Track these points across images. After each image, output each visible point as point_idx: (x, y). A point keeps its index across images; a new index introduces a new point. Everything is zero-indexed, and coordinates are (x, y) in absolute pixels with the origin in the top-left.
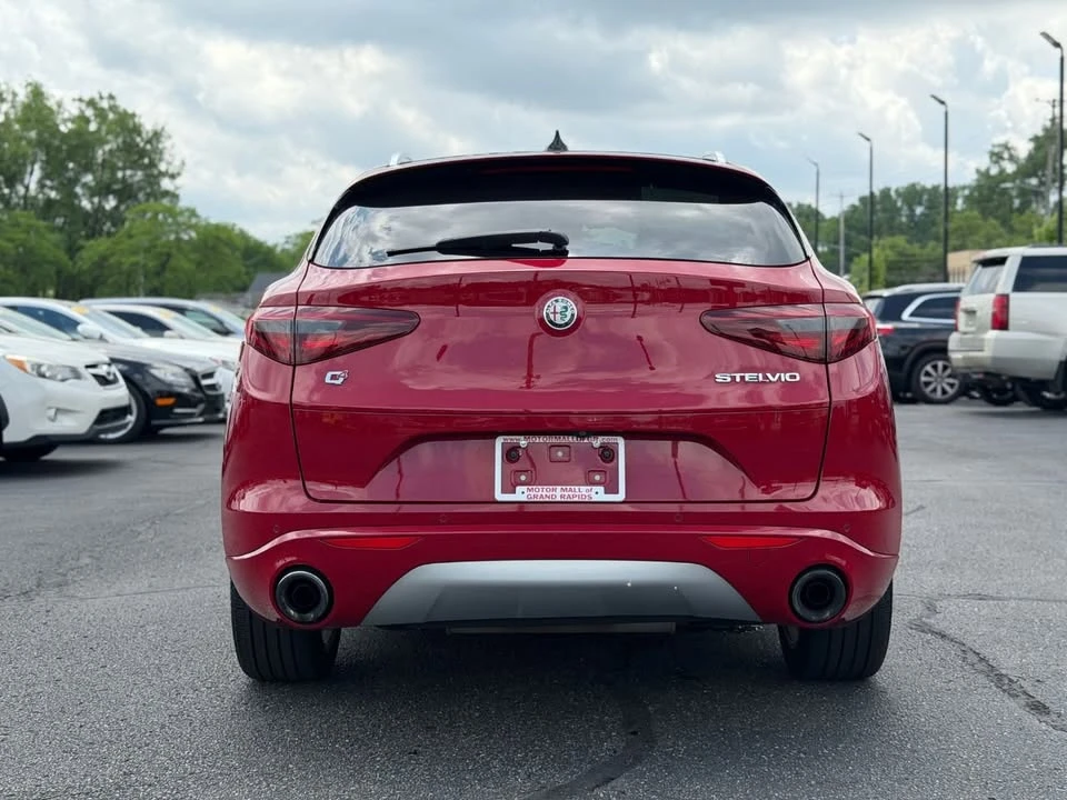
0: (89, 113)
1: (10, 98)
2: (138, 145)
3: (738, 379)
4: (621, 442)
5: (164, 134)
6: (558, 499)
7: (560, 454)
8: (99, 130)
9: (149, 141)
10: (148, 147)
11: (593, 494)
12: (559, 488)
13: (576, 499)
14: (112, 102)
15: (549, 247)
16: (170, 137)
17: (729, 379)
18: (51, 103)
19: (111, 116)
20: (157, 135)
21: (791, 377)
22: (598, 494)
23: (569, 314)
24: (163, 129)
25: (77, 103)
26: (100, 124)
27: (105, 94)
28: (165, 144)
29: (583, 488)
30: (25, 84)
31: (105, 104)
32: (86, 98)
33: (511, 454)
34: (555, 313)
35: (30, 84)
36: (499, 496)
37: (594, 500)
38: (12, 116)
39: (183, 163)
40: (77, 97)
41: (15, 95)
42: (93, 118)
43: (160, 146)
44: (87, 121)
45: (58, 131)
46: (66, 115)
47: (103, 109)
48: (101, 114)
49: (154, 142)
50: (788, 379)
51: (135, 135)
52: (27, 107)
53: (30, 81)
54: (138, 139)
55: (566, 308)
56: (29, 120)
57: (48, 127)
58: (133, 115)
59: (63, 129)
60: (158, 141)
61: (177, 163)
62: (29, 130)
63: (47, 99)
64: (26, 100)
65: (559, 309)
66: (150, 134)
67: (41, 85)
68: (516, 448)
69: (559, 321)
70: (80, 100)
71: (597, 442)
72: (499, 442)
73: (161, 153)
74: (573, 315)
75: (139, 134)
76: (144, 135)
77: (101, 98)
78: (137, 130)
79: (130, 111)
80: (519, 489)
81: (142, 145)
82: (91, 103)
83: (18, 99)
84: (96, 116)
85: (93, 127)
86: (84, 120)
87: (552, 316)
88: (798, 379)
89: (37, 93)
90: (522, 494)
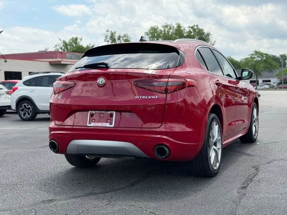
0: (192, 30)
1: (172, 28)
2: (203, 38)
3: (140, 98)
4: (114, 113)
5: (210, 34)
6: (100, 126)
7: (102, 115)
8: (194, 34)
9: (206, 37)
10: (206, 38)
11: (107, 125)
12: (100, 123)
13: (103, 126)
14: (197, 27)
15: (104, 66)
16: (211, 35)
17: (138, 98)
18: (182, 29)
19: (197, 30)
20: (208, 35)
21: (155, 97)
22: (108, 125)
23: (103, 82)
24: (210, 33)
25: (188, 28)
26: (194, 33)
27: (196, 25)
28: (211, 37)
29: (105, 123)
30: (176, 24)
31: (195, 28)
32: (191, 26)
33: (92, 115)
34: (100, 82)
35: (177, 24)
36: (88, 125)
37: (107, 126)
38: (173, 33)
39: (215, 42)
40: (189, 26)
41: (174, 27)
42: (192, 31)
43: (209, 37)
44: (191, 32)
45: (184, 35)
46: (186, 31)
47: (195, 29)
48: (194, 30)
49: (207, 37)
50: (154, 98)
51: (202, 35)
52: (176, 30)
53: (177, 23)
54: (203, 36)
55: (102, 81)
56: (177, 33)
57: (181, 35)
58: (203, 30)
59: (185, 35)
60: (208, 36)
61: (213, 41)
62: (177, 36)
63: (181, 27)
64: (176, 28)
65: (101, 81)
66: (206, 34)
67: (180, 24)
68: (93, 114)
69: (100, 84)
70: (189, 27)
71: (109, 113)
72: (89, 112)
73: (209, 39)
74: (104, 82)
75: (204, 35)
76: (205, 35)
77: (195, 26)
78: (203, 33)
79: (202, 29)
80: (92, 123)
81: (204, 37)
82: (192, 28)
83: (174, 28)
84: (193, 31)
85: (192, 34)
86: (190, 32)
87: (99, 83)
88: (157, 98)
89: (179, 26)
90: (92, 124)
